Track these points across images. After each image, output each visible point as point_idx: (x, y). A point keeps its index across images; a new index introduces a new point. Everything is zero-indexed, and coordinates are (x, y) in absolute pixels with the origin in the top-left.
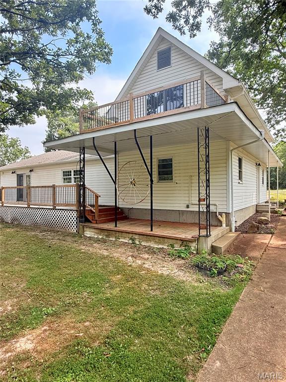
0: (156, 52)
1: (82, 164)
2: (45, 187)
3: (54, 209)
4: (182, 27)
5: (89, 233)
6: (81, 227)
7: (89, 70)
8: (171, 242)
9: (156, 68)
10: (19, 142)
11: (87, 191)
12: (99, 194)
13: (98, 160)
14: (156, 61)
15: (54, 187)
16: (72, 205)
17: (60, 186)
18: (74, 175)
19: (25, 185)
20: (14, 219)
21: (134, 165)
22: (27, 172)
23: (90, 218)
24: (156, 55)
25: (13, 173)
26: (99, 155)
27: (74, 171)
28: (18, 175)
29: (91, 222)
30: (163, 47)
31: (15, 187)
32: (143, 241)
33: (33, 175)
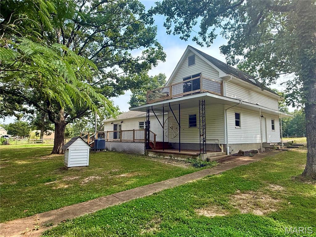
0: (188, 57)
1: (148, 118)
2: (129, 130)
3: (134, 142)
4: (202, 43)
5: (150, 154)
6: (147, 151)
7: (154, 65)
8: (188, 156)
9: (188, 65)
10: (113, 103)
11: (150, 132)
12: (156, 134)
13: (154, 116)
14: (188, 62)
15: (134, 130)
16: (143, 140)
17: (137, 130)
18: (146, 124)
19: (118, 130)
20: (113, 149)
21: (172, 119)
22: (119, 123)
23: (151, 146)
24: (188, 59)
25: (111, 124)
26: (154, 112)
27: (146, 122)
28: (114, 125)
29: (152, 149)
30: (191, 55)
31: (113, 131)
32: (176, 157)
33: (123, 125)
